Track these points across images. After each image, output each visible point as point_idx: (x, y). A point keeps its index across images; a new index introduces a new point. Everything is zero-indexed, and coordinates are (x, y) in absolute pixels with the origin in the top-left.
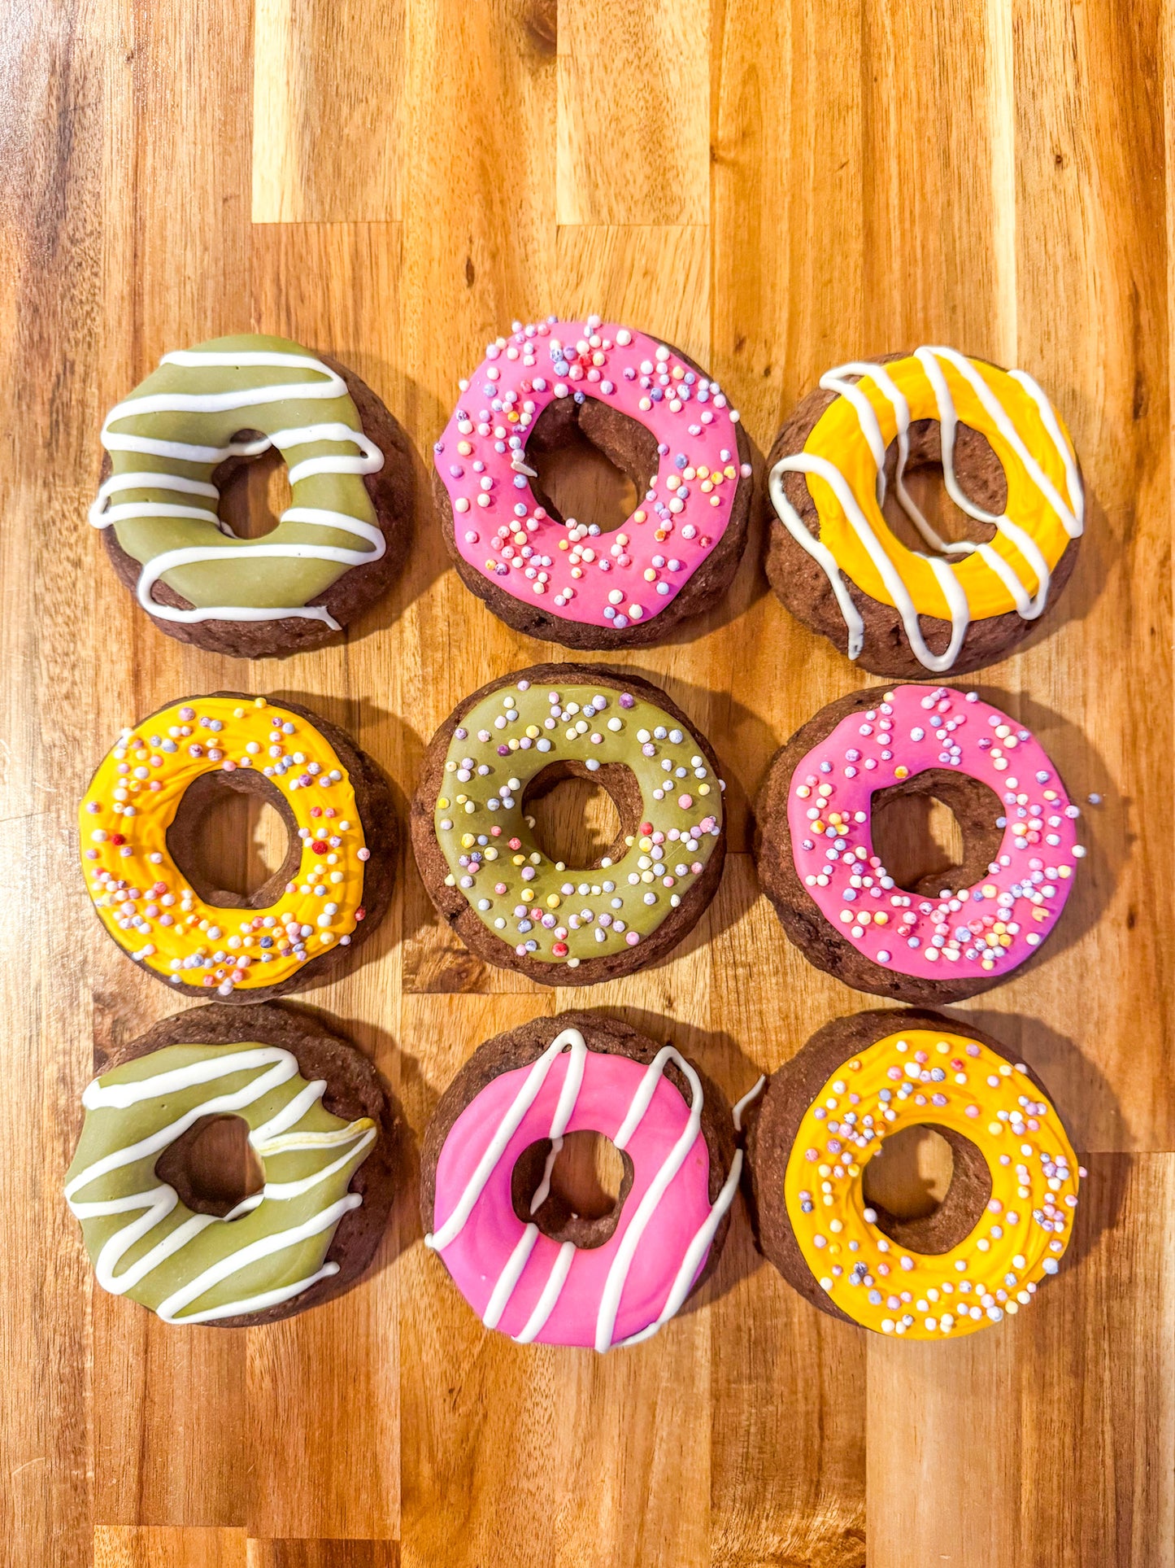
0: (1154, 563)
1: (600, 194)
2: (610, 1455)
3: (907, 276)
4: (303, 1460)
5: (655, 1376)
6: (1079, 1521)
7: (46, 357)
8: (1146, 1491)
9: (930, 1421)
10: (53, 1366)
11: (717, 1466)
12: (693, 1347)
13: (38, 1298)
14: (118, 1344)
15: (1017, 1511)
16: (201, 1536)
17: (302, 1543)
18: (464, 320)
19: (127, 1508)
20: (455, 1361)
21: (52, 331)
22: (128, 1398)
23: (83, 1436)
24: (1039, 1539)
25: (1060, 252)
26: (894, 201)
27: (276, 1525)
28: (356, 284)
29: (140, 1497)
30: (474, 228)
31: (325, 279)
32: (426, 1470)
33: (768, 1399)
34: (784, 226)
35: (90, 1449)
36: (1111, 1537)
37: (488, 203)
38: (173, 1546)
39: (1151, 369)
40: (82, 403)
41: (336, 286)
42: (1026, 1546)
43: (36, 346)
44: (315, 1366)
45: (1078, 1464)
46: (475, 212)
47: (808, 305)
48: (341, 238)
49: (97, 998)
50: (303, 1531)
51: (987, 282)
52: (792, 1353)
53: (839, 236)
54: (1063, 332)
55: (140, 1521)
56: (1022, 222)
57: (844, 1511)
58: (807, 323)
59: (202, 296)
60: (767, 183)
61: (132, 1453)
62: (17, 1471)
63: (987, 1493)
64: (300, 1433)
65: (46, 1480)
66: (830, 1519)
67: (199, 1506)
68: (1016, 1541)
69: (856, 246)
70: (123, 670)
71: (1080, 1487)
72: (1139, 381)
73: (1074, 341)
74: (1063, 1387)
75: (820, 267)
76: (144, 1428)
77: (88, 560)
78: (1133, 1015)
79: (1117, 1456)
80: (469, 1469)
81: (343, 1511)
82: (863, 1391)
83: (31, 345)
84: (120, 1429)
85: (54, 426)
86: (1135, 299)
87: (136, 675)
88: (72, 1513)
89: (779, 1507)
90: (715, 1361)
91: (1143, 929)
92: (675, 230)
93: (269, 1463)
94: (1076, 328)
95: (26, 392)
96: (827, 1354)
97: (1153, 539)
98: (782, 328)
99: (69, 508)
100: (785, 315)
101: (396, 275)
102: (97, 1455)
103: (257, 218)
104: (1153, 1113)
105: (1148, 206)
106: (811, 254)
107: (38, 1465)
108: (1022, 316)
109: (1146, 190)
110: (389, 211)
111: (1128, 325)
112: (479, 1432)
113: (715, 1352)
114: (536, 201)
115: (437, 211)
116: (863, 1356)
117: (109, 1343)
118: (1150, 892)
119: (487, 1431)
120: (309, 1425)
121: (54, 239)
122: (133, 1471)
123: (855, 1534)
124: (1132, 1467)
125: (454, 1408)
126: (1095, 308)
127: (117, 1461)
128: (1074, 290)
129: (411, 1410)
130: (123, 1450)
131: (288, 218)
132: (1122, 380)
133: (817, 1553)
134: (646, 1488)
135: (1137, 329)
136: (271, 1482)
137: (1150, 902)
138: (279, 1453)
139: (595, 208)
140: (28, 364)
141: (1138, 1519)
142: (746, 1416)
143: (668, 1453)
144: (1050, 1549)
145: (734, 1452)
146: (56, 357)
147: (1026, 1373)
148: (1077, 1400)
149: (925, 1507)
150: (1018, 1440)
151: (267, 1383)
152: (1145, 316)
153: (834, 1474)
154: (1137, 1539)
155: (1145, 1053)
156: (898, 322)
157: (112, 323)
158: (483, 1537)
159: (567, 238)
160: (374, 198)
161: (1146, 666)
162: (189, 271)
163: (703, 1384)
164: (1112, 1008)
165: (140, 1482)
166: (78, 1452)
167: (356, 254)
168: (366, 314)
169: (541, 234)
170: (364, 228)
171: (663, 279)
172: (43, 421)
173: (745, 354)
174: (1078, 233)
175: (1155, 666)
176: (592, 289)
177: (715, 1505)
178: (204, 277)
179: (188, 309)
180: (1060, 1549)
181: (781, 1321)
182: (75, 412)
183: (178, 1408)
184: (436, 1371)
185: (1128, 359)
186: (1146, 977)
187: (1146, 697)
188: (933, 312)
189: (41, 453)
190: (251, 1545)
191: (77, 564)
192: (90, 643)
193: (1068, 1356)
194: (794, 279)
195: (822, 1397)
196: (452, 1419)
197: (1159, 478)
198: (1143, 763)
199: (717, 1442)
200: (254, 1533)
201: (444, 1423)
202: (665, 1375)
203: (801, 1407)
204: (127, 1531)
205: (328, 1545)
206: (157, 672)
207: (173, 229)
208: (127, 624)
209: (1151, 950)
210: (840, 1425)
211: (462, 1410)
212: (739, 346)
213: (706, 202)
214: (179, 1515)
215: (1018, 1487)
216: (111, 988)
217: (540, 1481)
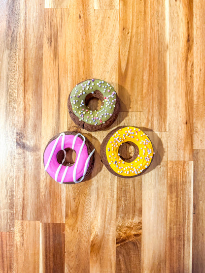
0: (191, 65)
1: (101, 4)
2: (100, 210)
3: (151, 18)
4: (50, 210)
5: (107, 196)
6: (177, 221)
7: (11, 29)
8: (188, 216)
9: (153, 205)
10: (9, 194)
11: (118, 211)
12: (114, 191)
13: (6, 183)
14: (19, 190)
15: (167, 219)
16: (32, 222)
17: (49, 224)
18: (79, 25)
19: (20, 217)
20: (75, 193)
21: (12, 25)
22: (21, 199)
23: (13, 205)
24: (170, 224)
25: (176, 15)
26: (149, 6)
27: (45, 221)
28: (61, 18)
29: (22, 216)
30: (81, 10)
31: (57, 18)
32: (69, 211)
33: (126, 200)
34: (131, 10)
35: (14, 207)
36: (182, 224)
37: (83, 6)
38: (28, 224)
39: (190, 34)
40: (16, 36)
41: (58, 19)
42: (168, 225)
43: (9, 27)
44: (52, 194)
45: (177, 212)
46: (81, 7)
47: (135, 23)
48: (59, 11)
49: (17, 133)
50: (49, 221)
51: (164, 20)
52: (130, 193)
53: (140, 12)
54: (176, 28)
55: (22, 219)
56: (170, 10)
57: (138, 219)
58: (135, 26)
59: (36, 19)
60: (128, 3)
61: (21, 208)
62: (2, 211)
63: (162, 216)
64: (49, 205)
65: (7, 213)
66: (136, 220)
67: (32, 217)
68: (167, 224)
69: (143, 14)
70: (22, 80)
71: (177, 215)
72: (188, 36)
73: (178, 29)
74: (174, 199)
75: (137, 16)
76: (23, 204)
77: (17, 62)
78: (187, 138)
79: (183, 211)
80: (77, 211)
81: (56, 218)
82: (142, 199)
83: (8, 27)
84: (19, 204)
85: (12, 40)
86: (188, 23)
87: (24, 81)
88: (11, 218)
89: (128, 218)
90: (117, 194)
91: (188, 125)
92: (113, 10)
93: (43, 210)
94: (178, 27)
95: (7, 35)
96: (136, 193)
97: (190, 61)
98: (131, 26)
99: (14, 54)
100: (131, 24)
101: (68, 17)
102: (16, 209)
103: (45, 7)
104: (190, 154)
105: (190, 8)
106: (135, 14)
107: (6, 210)
108: (170, 25)
109: (190, 5)
110: (67, 6)
111: (187, 27)
112: (78, 205)
113: (117, 192)
114: (91, 5)
115: (75, 7)
116: (142, 193)
117: (18, 190)
118: (190, 118)
119: (80, 205)
120: (50, 204)
121: (12, 11)
122: (21, 211)
123: (140, 223)
124: (185, 212)
125: (74, 201)
126: (181, 24)
127: (19, 209)
128: (178, 21)
129: (67, 202)
130: (20, 208)
131: (50, 7)
132: (186, 36)
133: (134, 226)
134: (106, 215)
135: (188, 28)
136: (44, 214)
137: (190, 120)
138: (45, 208)
139: (100, 7)
140: (8, 30)
141: (186, 221)
142: (123, 203)
143: (110, 209)
144: (172, 226)
145: (121, 209)
146: (12, 30)
147: (169, 196)
148: (177, 201)
149: (151, 218)
150: (167, 208)
151: (44, 197)
152: (190, 25)
153: (137, 213)
154: (186, 224)
155: (188, 145)
156: (149, 26)
157: (22, 23)
158: (79, 223)
159: (96, 12)
160: (65, 5)
161: (189, 82)
162: (34, 16)
163: (115, 197)
164: (183, 137)
165: (23, 213)
166: (12, 208)
167: (61, 14)
168: (63, 23)
169: (92, 11)
170: (63, 9)
171: (111, 18)
172: (10, 39)
173: (124, 31)
174: (179, 12)
175: (191, 82)
176: (100, 20)
177: (117, 218)
178: (37, 17)
179: (34, 22)
180: (174, 226)
181: (128, 187)
182: (15, 38)
183: (29, 201)
184: (71, 195)
185: (187, 32)
186: (189, 132)
187: (189, 87)
188: (155, 24)
189: (10, 45)
190: (41, 224)
191: (15, 63)
192: (17, 75)
193: (175, 194)
194: (133, 18)
195: (135, 200)
196: (74, 203)
197: (192, 51)
198: (189, 98)
199: (118, 207)
200: (41, 222)
201: (73, 204)
202: (109, 196)
203: (132, 202)
204: (20, 221)
205: (53, 224)
206: (28, 80)
207: (32, 9)
208: (23, 73)
209: (190, 128)
210: (138, 205)
211: (76, 201)
212: (124, 29)
213: (119, 6)
214: (29, 219)
215: (167, 215)
216: (19, 132)
217: (89, 213)
